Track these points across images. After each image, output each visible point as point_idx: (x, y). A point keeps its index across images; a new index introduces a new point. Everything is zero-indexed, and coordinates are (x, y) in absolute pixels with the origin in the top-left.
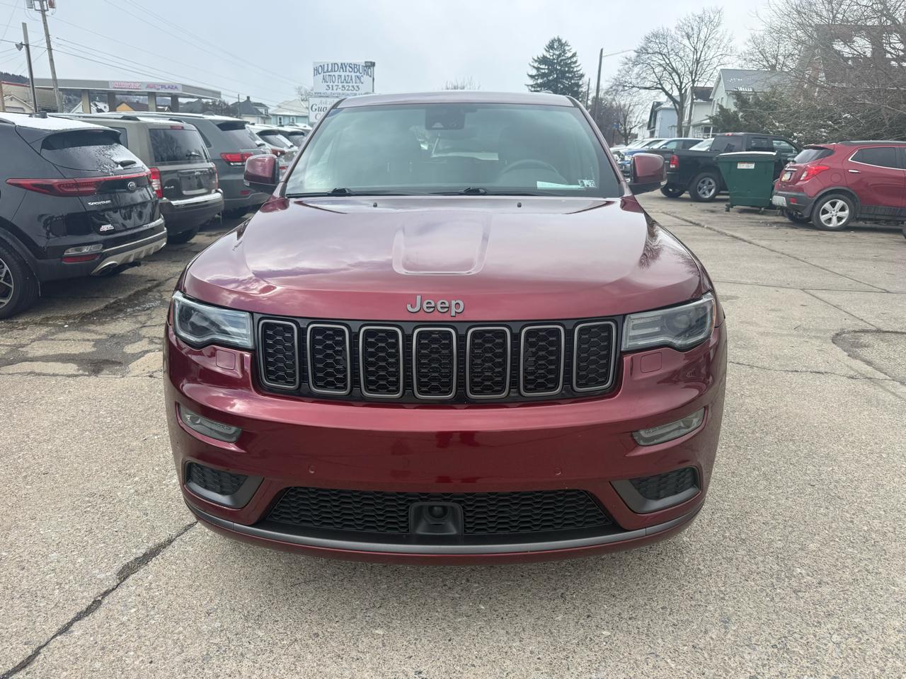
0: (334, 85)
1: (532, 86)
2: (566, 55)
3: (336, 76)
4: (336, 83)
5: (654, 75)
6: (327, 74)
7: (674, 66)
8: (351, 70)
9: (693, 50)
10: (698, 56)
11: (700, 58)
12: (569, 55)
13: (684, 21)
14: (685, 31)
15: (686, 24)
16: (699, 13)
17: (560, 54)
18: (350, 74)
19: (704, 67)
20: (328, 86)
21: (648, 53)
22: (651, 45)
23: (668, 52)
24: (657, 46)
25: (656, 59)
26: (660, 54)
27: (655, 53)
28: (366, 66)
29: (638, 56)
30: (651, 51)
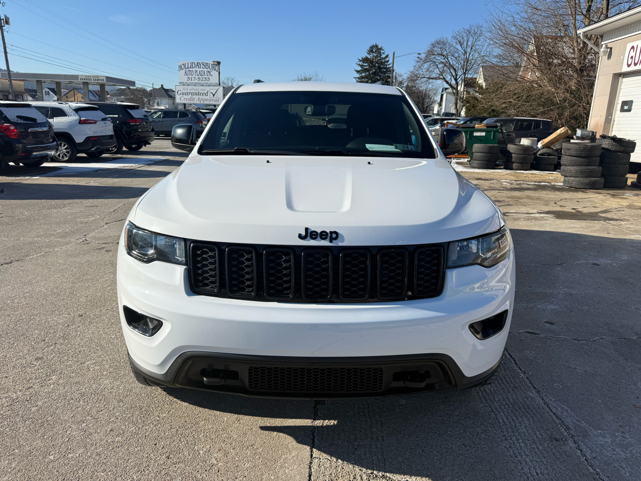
1: (358, 78)
3: (194, 71)
4: (194, 76)
5: (437, 69)
6: (188, 69)
7: (451, 63)
8: (204, 67)
9: (464, 52)
11: (469, 58)
12: (383, 56)
13: (457, 33)
14: (458, 40)
15: (458, 35)
16: (467, 27)
17: (378, 56)
18: (203, 70)
19: (472, 64)
20: (188, 78)
21: (434, 55)
22: (436, 49)
23: (447, 54)
24: (439, 49)
25: (439, 58)
26: (442, 55)
27: (438, 54)
28: (214, 65)
29: (426, 57)
30: (435, 53)
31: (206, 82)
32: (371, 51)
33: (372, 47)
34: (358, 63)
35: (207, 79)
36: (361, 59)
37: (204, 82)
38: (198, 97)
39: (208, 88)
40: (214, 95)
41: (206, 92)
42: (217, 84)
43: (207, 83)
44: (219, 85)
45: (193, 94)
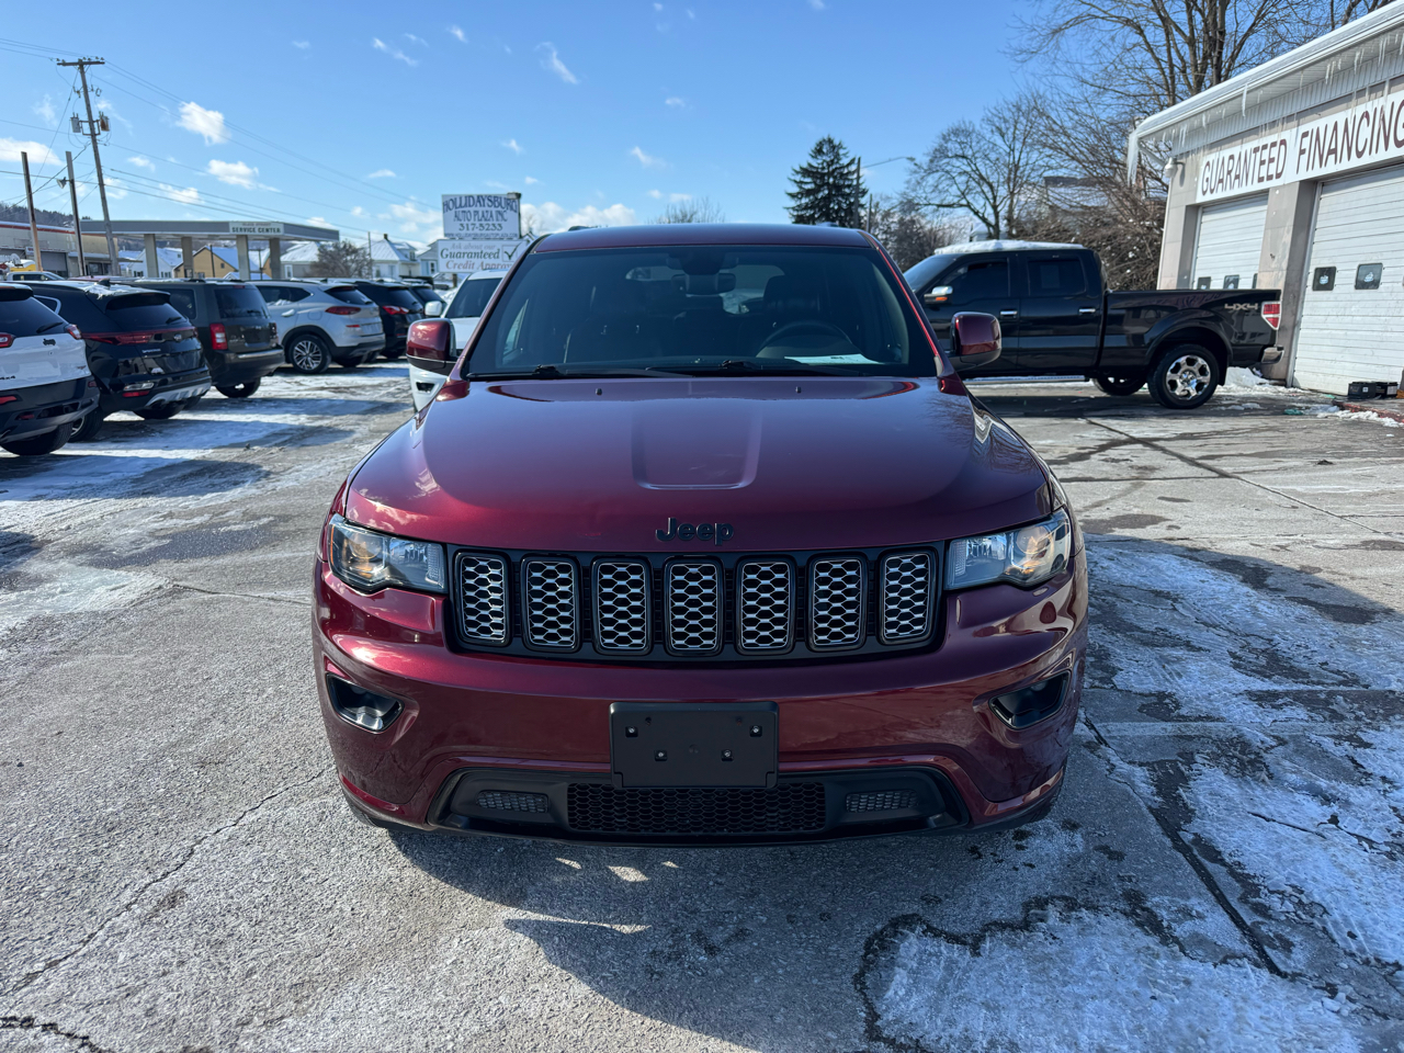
0: (469, 223)
1: (793, 209)
2: (841, 162)
3: (472, 212)
4: (472, 221)
5: (955, 187)
6: (461, 209)
7: (984, 174)
8: (490, 203)
9: (1008, 150)
10: (1016, 160)
11: (1019, 161)
12: (845, 161)
13: (994, 111)
14: (994, 125)
15: (996, 116)
16: (1013, 98)
17: (832, 161)
18: (489, 209)
19: (1026, 173)
20: (462, 225)
21: (948, 157)
22: (949, 145)
23: (973, 155)
24: (957, 146)
25: (958, 164)
26: (964, 157)
27: (957, 156)
28: (510, 199)
29: (932, 161)
30: (950, 155)
31: (496, 232)
32: (819, 151)
33: (821, 144)
34: (793, 178)
35: (498, 227)
36: (798, 169)
37: (491, 232)
38: (480, 260)
39: (498, 244)
40: (510, 257)
41: (495, 251)
42: (516, 235)
44: (520, 237)
45: (470, 255)
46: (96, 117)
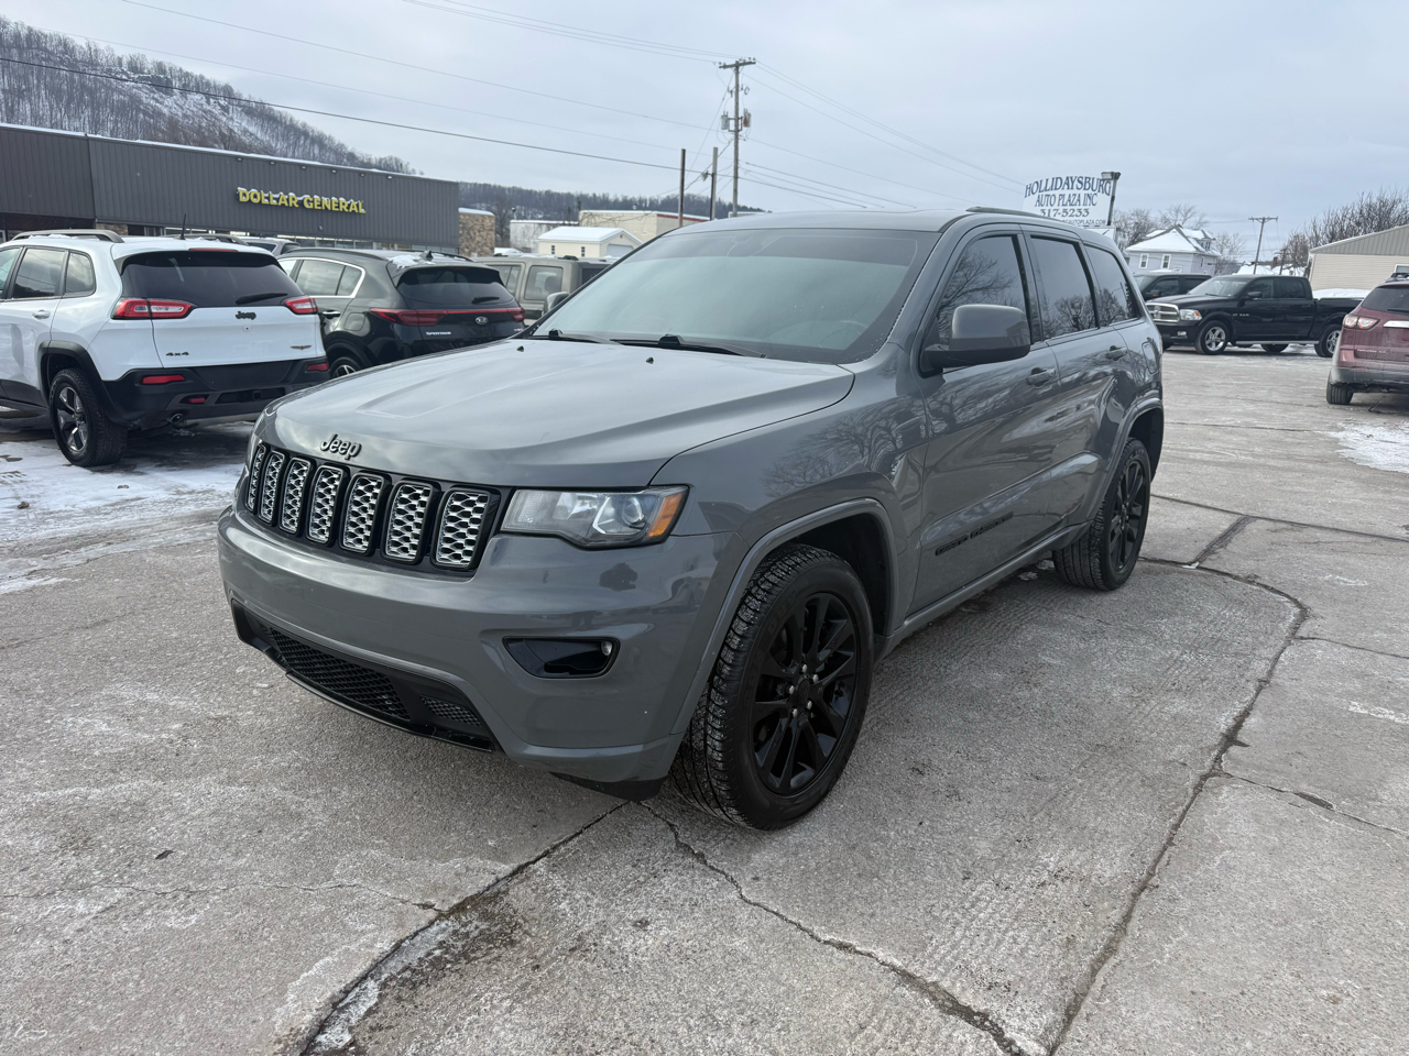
0: (1052, 208)
3: (1057, 196)
4: (1055, 207)
6: (1045, 193)
8: (1080, 186)
18: (1077, 192)
20: (1043, 211)
28: (1104, 180)
35: (1083, 212)
37: (1075, 218)
42: (1104, 222)
43: (1082, 221)
44: (1109, 224)
46: (741, 114)
